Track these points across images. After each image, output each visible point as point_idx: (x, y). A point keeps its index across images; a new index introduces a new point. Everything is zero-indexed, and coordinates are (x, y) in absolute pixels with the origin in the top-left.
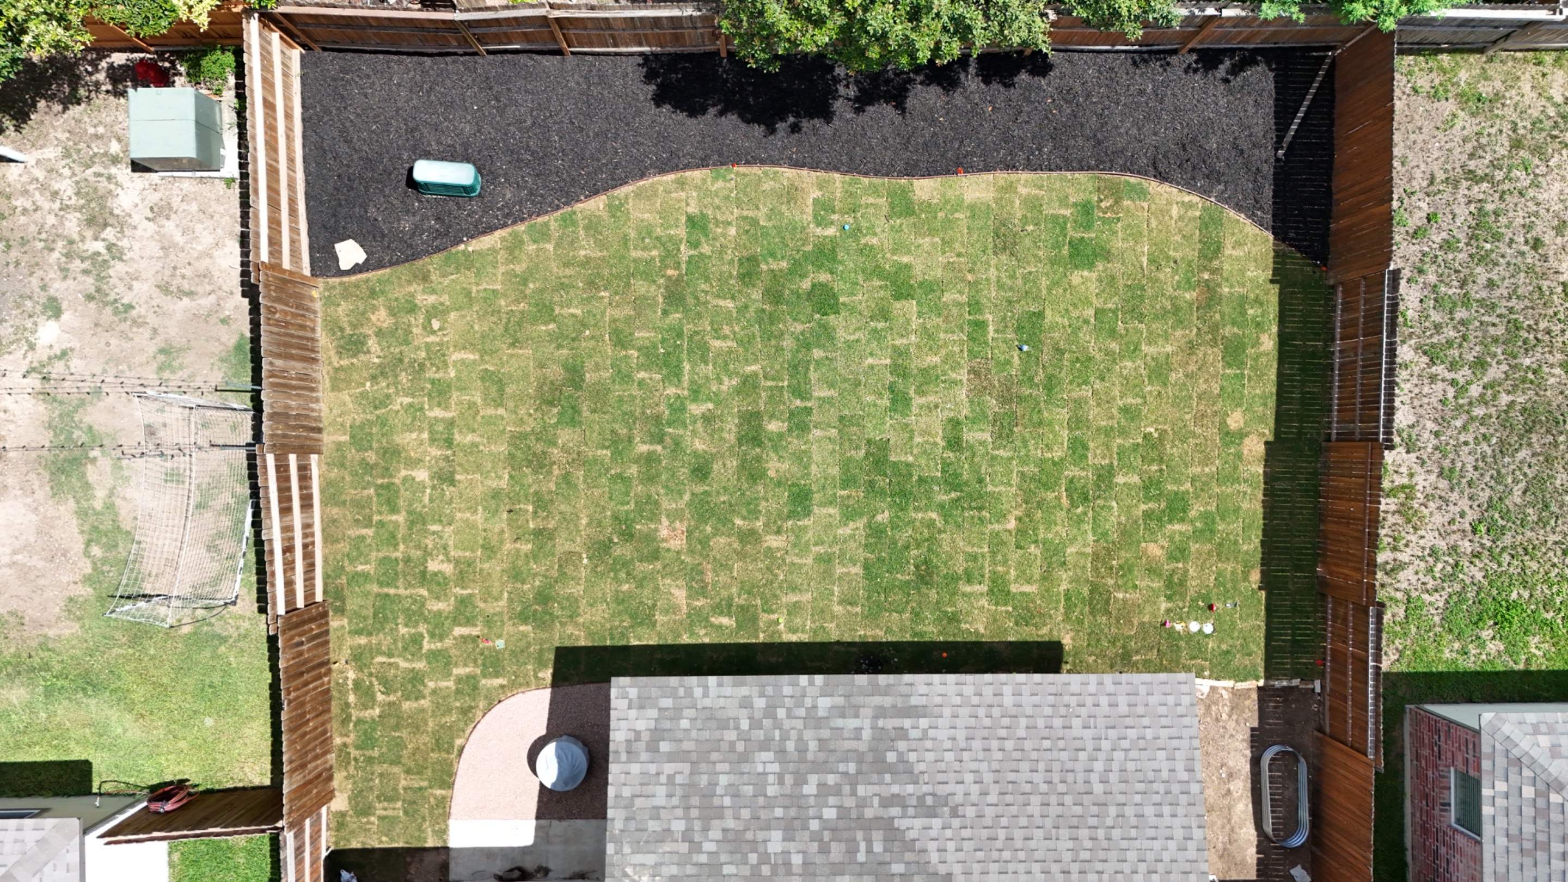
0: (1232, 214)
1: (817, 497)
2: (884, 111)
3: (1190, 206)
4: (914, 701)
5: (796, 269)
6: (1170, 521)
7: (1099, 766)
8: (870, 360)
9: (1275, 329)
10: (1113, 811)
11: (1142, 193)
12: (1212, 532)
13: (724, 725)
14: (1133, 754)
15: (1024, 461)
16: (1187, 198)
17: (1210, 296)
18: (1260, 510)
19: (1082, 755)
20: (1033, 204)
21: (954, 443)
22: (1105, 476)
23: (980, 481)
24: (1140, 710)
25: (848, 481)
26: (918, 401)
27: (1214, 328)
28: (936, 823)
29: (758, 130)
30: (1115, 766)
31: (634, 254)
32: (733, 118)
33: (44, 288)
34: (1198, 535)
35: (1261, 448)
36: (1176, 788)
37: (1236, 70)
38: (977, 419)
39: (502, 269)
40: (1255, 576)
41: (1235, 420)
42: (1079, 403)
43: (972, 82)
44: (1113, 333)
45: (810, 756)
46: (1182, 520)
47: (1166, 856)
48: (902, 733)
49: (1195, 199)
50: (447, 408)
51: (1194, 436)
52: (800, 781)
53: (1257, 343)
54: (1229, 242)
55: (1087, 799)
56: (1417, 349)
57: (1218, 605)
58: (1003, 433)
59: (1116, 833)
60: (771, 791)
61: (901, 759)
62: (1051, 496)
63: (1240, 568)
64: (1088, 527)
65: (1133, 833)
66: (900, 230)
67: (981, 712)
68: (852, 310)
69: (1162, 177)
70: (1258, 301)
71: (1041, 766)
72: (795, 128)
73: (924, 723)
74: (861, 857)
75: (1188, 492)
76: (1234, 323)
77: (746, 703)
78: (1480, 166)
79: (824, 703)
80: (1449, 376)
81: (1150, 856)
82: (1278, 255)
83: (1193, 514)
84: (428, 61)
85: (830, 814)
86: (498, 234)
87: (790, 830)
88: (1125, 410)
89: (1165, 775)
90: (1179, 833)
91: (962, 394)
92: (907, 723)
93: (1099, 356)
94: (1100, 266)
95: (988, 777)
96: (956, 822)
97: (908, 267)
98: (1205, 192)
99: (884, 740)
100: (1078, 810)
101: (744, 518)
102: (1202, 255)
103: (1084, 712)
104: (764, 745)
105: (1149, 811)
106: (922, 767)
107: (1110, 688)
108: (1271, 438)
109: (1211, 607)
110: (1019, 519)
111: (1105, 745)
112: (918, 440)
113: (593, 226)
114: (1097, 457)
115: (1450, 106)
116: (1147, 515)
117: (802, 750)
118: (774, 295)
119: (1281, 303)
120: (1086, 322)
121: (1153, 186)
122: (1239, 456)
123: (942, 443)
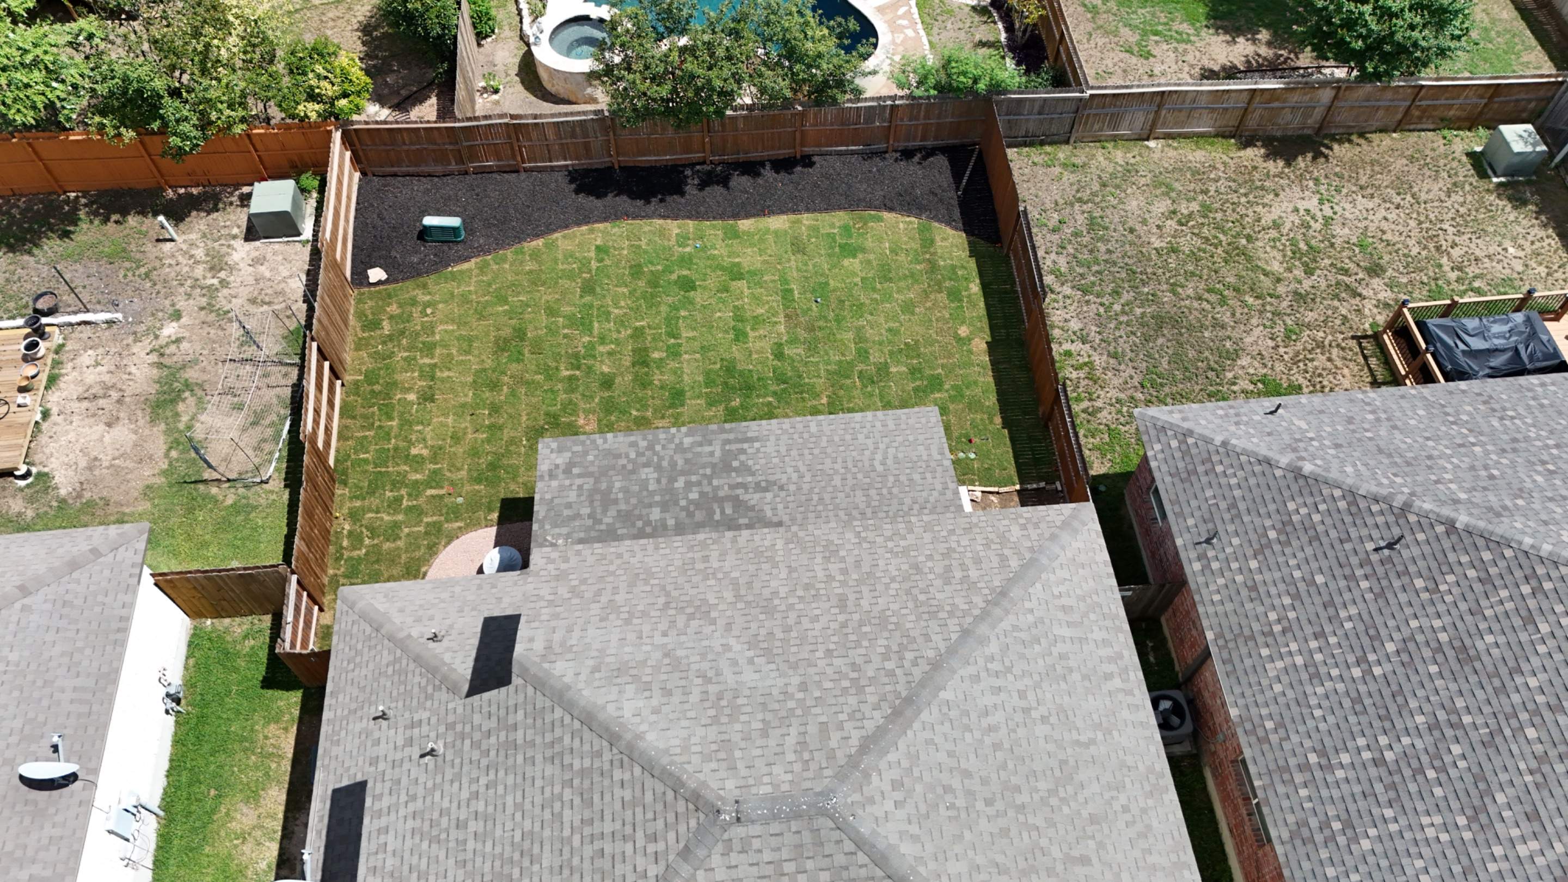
0: (936, 224)
1: (688, 394)
2: (718, 190)
3: (911, 222)
4: (749, 434)
5: (668, 270)
6: (932, 392)
7: (879, 457)
8: (719, 314)
9: (978, 281)
10: (891, 479)
11: (880, 219)
12: (962, 396)
13: (618, 456)
14: (901, 449)
15: (828, 363)
16: (908, 219)
17: (933, 267)
18: (991, 380)
19: (867, 453)
20: (815, 229)
21: (779, 355)
22: (883, 369)
23: (800, 377)
24: (903, 426)
25: (709, 383)
26: (752, 334)
27: (939, 283)
28: (769, 496)
29: (639, 203)
30: (890, 456)
31: (561, 267)
32: (625, 198)
33: (173, 305)
34: (952, 399)
35: (984, 346)
36: (933, 464)
37: (925, 158)
38: (793, 341)
39: (474, 279)
40: (998, 420)
41: (963, 331)
42: (859, 329)
43: (768, 173)
44: (874, 290)
45: (679, 468)
46: (940, 391)
47: (932, 499)
48: (743, 451)
49: (913, 219)
50: (432, 358)
51: (938, 342)
52: (672, 480)
53: (967, 289)
54: (938, 238)
55: (873, 475)
56: (1073, 287)
57: (976, 440)
58: (812, 348)
59: (895, 491)
60: (651, 488)
61: (742, 463)
62: (848, 382)
63: (986, 416)
64: (877, 400)
65: (907, 489)
66: (732, 245)
67: (796, 436)
68: (705, 288)
69: (891, 209)
70: (963, 267)
71: (839, 460)
72: (662, 201)
73: (757, 445)
74: (717, 517)
75: (939, 374)
76: (951, 279)
77: (634, 444)
78: (1085, 195)
79: (687, 441)
80: (1099, 300)
81: (921, 500)
82: (969, 243)
83: (947, 387)
84: (436, 179)
85: (694, 496)
86: (473, 260)
87: (665, 507)
88: (890, 330)
89: (925, 458)
90: (939, 487)
91: (782, 328)
92: (746, 446)
93: (867, 302)
94: (860, 256)
95: (803, 469)
96: (783, 494)
97: (739, 264)
98: (918, 216)
99: (728, 456)
100: (868, 480)
101: (638, 410)
102: (923, 246)
103: (865, 431)
104: (647, 465)
105: (916, 477)
106: (757, 467)
107: (882, 418)
108: (989, 339)
109: (970, 441)
110: (828, 397)
111: (882, 446)
112: (755, 356)
113: (535, 255)
114: (876, 357)
115: (1057, 170)
116: (916, 390)
117: (673, 464)
118: (654, 283)
119: (978, 266)
120: (856, 285)
121: (886, 215)
122: (970, 352)
123: (771, 357)
